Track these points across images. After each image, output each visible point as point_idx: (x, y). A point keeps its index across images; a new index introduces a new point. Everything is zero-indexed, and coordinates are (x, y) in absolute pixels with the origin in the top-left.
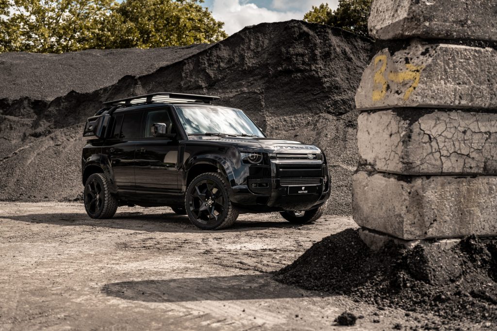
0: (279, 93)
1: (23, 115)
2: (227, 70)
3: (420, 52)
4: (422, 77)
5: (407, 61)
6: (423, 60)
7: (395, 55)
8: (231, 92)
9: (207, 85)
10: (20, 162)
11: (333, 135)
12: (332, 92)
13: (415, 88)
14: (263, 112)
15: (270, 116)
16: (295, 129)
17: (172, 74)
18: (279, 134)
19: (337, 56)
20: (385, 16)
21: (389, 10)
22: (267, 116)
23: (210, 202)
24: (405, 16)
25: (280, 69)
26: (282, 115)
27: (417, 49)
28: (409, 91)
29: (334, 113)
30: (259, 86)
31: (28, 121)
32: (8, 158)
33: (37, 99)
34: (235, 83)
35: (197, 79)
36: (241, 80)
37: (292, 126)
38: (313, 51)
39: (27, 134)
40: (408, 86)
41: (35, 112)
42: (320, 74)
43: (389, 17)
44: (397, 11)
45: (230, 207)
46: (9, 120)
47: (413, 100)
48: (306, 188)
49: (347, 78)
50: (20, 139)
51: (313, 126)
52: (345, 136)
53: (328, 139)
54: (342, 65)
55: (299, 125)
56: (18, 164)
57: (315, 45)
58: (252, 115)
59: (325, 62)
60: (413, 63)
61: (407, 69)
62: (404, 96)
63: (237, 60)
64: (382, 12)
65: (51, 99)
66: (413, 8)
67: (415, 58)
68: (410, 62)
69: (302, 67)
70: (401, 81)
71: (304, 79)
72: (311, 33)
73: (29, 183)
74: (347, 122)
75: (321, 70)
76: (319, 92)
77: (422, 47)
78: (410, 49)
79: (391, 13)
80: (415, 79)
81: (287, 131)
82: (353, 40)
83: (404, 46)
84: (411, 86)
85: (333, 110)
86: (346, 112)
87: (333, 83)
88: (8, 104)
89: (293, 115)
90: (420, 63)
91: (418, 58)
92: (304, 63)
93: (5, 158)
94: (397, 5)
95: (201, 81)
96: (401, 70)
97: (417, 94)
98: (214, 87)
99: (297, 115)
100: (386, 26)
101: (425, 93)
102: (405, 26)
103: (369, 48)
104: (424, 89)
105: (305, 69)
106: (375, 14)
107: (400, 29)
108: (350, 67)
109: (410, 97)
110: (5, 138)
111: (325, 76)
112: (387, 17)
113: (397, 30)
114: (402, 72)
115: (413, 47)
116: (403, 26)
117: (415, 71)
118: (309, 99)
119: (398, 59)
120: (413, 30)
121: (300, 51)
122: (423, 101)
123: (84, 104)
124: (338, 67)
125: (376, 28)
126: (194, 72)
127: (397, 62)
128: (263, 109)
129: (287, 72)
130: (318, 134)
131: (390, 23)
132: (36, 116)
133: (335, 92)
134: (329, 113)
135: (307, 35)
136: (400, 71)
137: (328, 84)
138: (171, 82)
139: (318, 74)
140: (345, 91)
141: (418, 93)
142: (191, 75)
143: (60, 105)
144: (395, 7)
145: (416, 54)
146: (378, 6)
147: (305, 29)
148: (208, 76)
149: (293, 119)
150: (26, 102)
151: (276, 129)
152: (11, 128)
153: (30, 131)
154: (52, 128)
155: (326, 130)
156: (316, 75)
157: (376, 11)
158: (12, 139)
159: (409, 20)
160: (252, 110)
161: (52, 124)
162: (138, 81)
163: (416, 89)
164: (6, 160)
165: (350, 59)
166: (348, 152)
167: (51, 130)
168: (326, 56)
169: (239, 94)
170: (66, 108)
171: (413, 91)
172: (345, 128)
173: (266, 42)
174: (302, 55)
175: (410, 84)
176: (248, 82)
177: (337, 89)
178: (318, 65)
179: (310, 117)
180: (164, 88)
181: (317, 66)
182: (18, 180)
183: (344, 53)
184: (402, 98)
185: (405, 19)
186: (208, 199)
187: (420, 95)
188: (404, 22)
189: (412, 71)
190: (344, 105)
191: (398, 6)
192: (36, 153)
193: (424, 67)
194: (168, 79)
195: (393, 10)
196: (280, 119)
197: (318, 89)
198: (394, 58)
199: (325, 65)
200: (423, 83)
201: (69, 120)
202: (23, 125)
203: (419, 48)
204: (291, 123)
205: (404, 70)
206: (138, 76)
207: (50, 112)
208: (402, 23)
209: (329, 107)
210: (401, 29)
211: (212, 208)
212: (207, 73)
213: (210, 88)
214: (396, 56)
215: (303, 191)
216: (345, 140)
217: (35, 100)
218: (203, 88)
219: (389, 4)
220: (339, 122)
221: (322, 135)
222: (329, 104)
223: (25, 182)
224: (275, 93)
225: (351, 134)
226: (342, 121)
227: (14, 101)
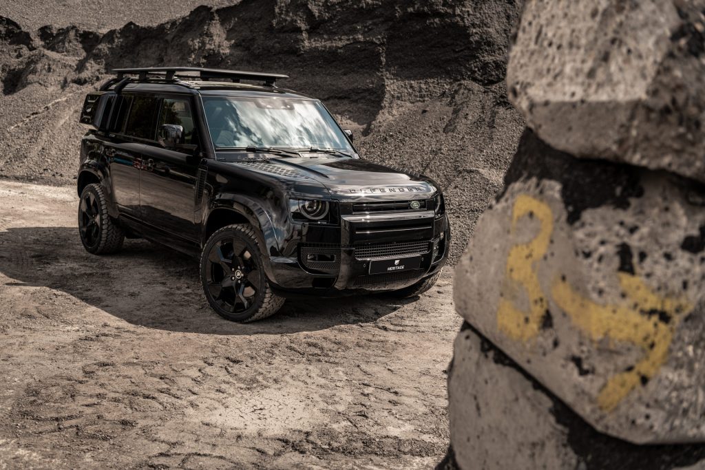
0: (406, 46)
1: (68, 51)
2: (337, 7)
3: (677, 236)
4: (678, 345)
5: (626, 260)
6: (688, 271)
7: (583, 225)
8: (340, 39)
9: (308, 27)
10: (50, 121)
11: (477, 116)
12: (481, 49)
13: (644, 380)
14: (382, 72)
15: (391, 79)
16: (424, 101)
17: (262, 8)
18: (402, 106)
20: (563, 64)
21: (578, 48)
22: (387, 78)
23: (239, 274)
24: (639, 92)
25: (410, 10)
26: (409, 78)
27: (669, 216)
28: (623, 385)
29: (481, 81)
30: (380, 34)
31: (72, 60)
32: (37, 113)
33: (87, 30)
34: (347, 27)
35: (295, 18)
36: (356, 23)
37: (421, 97)
39: (69, 80)
40: (620, 361)
41: (83, 48)
42: (466, 21)
43: (578, 72)
44: (606, 58)
46: (48, 58)
47: (633, 422)
48: (402, 262)
49: (505, 30)
50: (60, 86)
51: (449, 99)
52: (493, 120)
53: (469, 122)
54: (500, 9)
55: (431, 95)
56: (46, 125)
58: (366, 75)
59: (476, 4)
60: (648, 275)
61: (624, 296)
62: (600, 390)
64: (554, 48)
65: (105, 31)
66: (678, 73)
67: (658, 255)
68: (637, 269)
69: (442, 9)
70: (597, 336)
71: (444, 27)
73: (59, 153)
74: (498, 96)
75: (469, 15)
76: (463, 48)
77: (690, 214)
78: (642, 212)
79: (583, 61)
80: (652, 346)
81: (413, 103)
83: (618, 191)
84: (630, 369)
85: (481, 76)
86: (499, 80)
87: (484, 36)
88: (52, 34)
89: (423, 79)
90: (676, 284)
91: (668, 257)
92: (445, 4)
93: (33, 114)
94: (611, 35)
95: (300, 20)
96: (601, 292)
97: (652, 403)
98: (318, 31)
99: (429, 80)
100: (563, 104)
101: (681, 402)
102: (634, 133)
104: (679, 388)
105: (446, 12)
106: (532, 46)
107: (614, 135)
108: (511, 13)
109: (623, 409)
110: (40, 84)
111: (474, 25)
112: (568, 69)
113: (600, 135)
114: (604, 306)
115: (653, 206)
116: (626, 128)
117: (652, 312)
118: (448, 58)
119: (594, 242)
120: (664, 154)
122: (672, 428)
123: (145, 41)
124: (494, 12)
125: (532, 91)
126: (292, 7)
127: (588, 255)
128: (382, 68)
129: (421, 16)
130: (456, 112)
131: (577, 98)
132: (84, 54)
133: (486, 50)
134: (475, 80)
136: (595, 296)
137: (477, 38)
138: (260, 19)
139: (464, 22)
140: (500, 49)
141: (656, 401)
142: (287, 12)
143: (114, 42)
144: (600, 42)
145: (662, 241)
146: (543, 21)
148: (310, 14)
149: (423, 86)
150: (72, 33)
151: (398, 98)
152: (49, 70)
153: (73, 75)
154: (102, 74)
155: (467, 107)
156: (461, 23)
157: (534, 35)
158: (49, 85)
159: (653, 116)
160: (366, 67)
161: (102, 67)
162: (215, 15)
163: (652, 385)
164: (34, 116)
166: (495, 147)
167: (100, 76)
169: (351, 44)
170: (121, 46)
171: (639, 387)
172: (494, 106)
175: (631, 360)
176: (365, 27)
177: (489, 46)
178: (465, 7)
179: (447, 85)
180: (249, 27)
181: (464, 9)
182: (43, 149)
184: (594, 392)
185: (636, 105)
186: (236, 269)
187: (662, 408)
188: (632, 118)
189: (642, 312)
190: (498, 70)
191: (613, 41)
192: (73, 110)
193: (690, 308)
194: (256, 15)
195: (594, 53)
196: (405, 85)
197: (462, 44)
198: (580, 234)
199: (475, 8)
200: (679, 366)
201: (125, 63)
202: (65, 66)
203: (675, 216)
204: (419, 92)
205: (612, 297)
206: (215, 8)
207: (100, 50)
208: (622, 117)
209: (476, 72)
210: (616, 137)
211: (240, 284)
212: (310, 10)
213: (311, 32)
214: (588, 229)
215: (396, 267)
216: (491, 126)
217: (84, 32)
218: (301, 32)
219: (581, 25)
220: (488, 95)
221: (461, 114)
222: (475, 67)
223: (53, 152)
224: (401, 45)
225: (501, 116)
226: (491, 95)
227: (59, 30)
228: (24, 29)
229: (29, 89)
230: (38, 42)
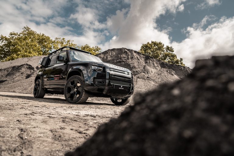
12: (133, 68)
19: (135, 58)
23: (75, 90)
25: (118, 61)
38: (128, 57)
45: (84, 92)
48: (123, 87)
52: (137, 81)
54: (137, 61)
57: (129, 55)
63: (105, 58)
69: (124, 61)
71: (125, 64)
72: (128, 51)
82: (140, 55)
86: (137, 74)
87: (134, 66)
92: (125, 60)
103: (145, 57)
111: (131, 64)
121: (124, 56)
124: (135, 61)
129: (120, 62)
135: (127, 52)
137: (132, 66)
140: (137, 68)
147: (126, 50)
156: (129, 63)
165: (139, 60)
168: (132, 58)
173: (114, 53)
174: (125, 57)
177: (135, 68)
178: (129, 60)
183: (137, 58)
199: (131, 61)
211: (76, 93)
215: (121, 88)
228: (33, 67)
229: (31, 77)
230: (35, 69)
